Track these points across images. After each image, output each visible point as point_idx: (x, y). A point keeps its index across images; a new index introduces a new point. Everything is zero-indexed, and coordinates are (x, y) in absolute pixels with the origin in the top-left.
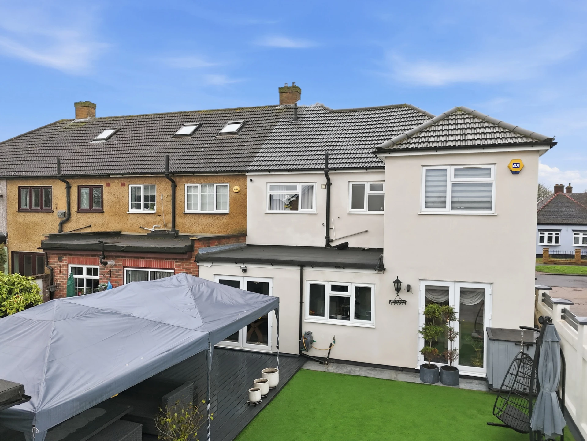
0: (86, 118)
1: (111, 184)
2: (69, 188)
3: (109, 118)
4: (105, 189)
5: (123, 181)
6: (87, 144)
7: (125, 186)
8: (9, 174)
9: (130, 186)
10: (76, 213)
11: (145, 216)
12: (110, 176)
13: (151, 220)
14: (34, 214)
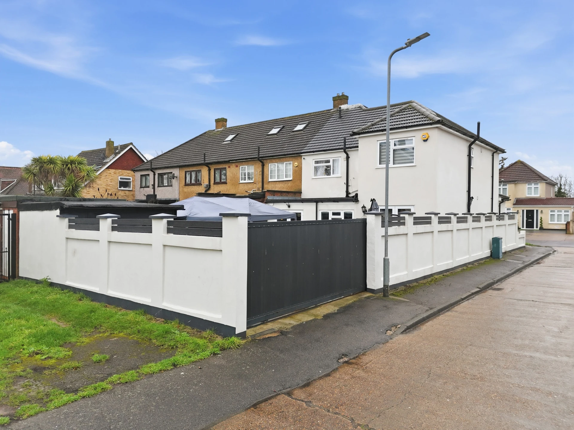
0: (221, 128)
1: (231, 167)
2: (209, 170)
3: (234, 127)
4: (228, 169)
5: (237, 164)
6: (220, 144)
7: (238, 167)
8: (180, 164)
9: (240, 167)
10: (213, 185)
11: (248, 184)
12: (230, 162)
13: (251, 186)
14: (192, 186)
